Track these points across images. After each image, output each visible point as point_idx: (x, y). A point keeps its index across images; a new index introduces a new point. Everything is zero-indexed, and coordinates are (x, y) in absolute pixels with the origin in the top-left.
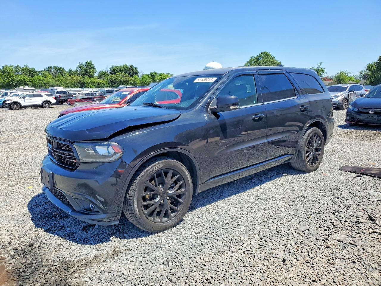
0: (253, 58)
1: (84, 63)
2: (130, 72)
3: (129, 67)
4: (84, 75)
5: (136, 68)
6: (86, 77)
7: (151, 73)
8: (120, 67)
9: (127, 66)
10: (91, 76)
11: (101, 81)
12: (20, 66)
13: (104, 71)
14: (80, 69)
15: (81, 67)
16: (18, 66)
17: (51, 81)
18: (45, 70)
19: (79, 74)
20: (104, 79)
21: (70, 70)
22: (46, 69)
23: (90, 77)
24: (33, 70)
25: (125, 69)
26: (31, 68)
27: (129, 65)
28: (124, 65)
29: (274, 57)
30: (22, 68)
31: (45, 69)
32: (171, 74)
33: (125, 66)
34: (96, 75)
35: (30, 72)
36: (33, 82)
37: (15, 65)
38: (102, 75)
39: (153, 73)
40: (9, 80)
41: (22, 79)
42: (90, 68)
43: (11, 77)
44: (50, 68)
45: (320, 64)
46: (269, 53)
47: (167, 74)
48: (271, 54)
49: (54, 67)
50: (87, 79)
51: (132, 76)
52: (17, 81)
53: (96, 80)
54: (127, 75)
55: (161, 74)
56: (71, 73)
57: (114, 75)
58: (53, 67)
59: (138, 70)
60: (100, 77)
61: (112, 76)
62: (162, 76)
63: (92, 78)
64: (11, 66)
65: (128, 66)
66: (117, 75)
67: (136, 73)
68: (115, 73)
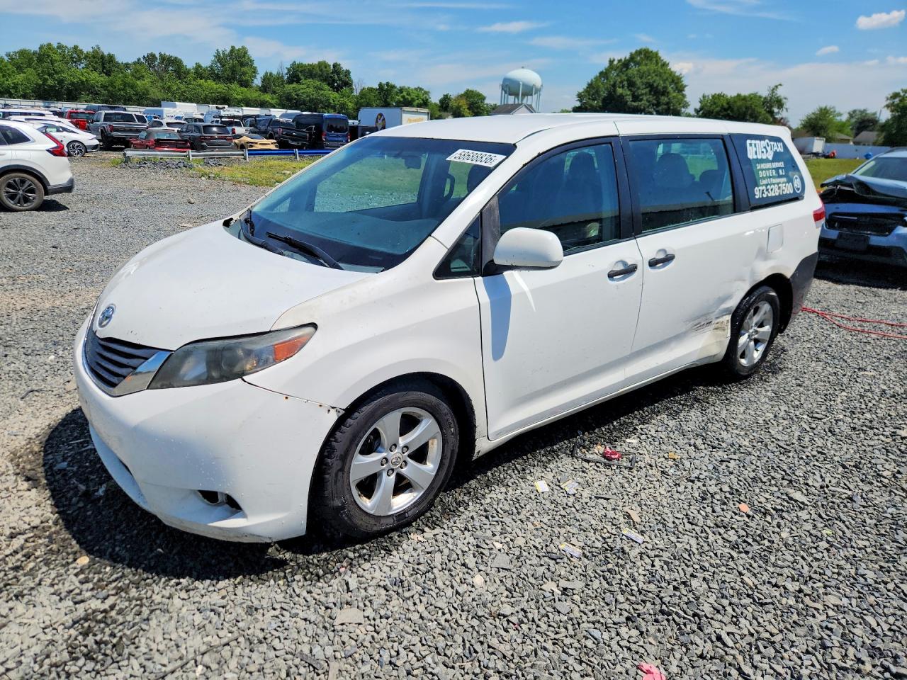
0: (615, 62)
1: (228, 50)
2: (334, 81)
3: (332, 67)
4: (229, 80)
5: (348, 73)
6: (235, 86)
7: (380, 85)
8: (312, 66)
9: (326, 65)
10: (245, 84)
11: (267, 97)
12: (80, 48)
13: (275, 73)
14: (219, 64)
15: (220, 59)
16: (76, 47)
17: (151, 90)
18: (138, 62)
19: (216, 78)
20: (274, 92)
21: (198, 66)
22: (142, 60)
23: (241, 86)
24: (111, 58)
25: (321, 70)
26: (106, 53)
27: (331, 64)
28: (319, 63)
30: (85, 52)
31: (139, 59)
32: (426, 89)
33: (323, 65)
34: (258, 82)
35: (103, 64)
36: (110, 88)
37: (70, 45)
38: (269, 83)
39: (387, 84)
40: (54, 79)
41: (84, 79)
42: (242, 65)
43: (57, 73)
44: (151, 58)
45: (777, 87)
46: (657, 54)
47: (416, 89)
48: (660, 55)
49: (161, 55)
50: (237, 91)
51: (337, 89)
52: (73, 84)
53: (254, 95)
54: (327, 87)
55: (401, 90)
56: (199, 72)
57: (295, 85)
58: (158, 56)
59: (352, 76)
60: (264, 89)
61: (291, 86)
62: (405, 93)
63: (244, 89)
64: (60, 47)
65: (329, 66)
66: (305, 86)
67: (348, 84)
68: (298, 81)
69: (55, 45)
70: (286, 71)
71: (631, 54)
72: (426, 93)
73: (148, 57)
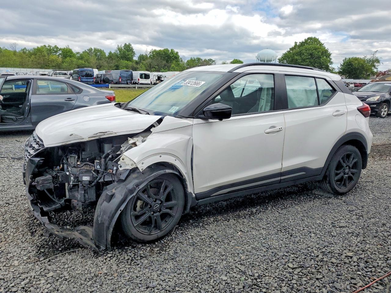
0: (298, 44)
1: (123, 45)
2: (171, 57)
3: (170, 51)
4: (122, 58)
7: (191, 58)
8: (161, 51)
9: (167, 50)
10: (129, 59)
12: (58, 46)
13: (144, 54)
15: (119, 49)
19: (117, 57)
21: (110, 53)
22: (87, 51)
24: (71, 50)
25: (165, 53)
28: (164, 49)
30: (59, 48)
31: (85, 51)
32: (213, 60)
34: (135, 58)
37: (53, 46)
42: (128, 51)
44: (90, 50)
46: (318, 39)
48: (320, 40)
49: (94, 48)
56: (110, 56)
58: (93, 48)
59: (179, 54)
63: (127, 62)
64: (49, 46)
67: (177, 58)
69: (47, 46)
70: (149, 53)
71: (305, 40)
73: (89, 49)
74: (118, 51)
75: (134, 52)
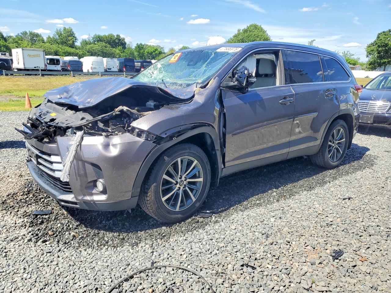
0: (241, 31)
1: (62, 29)
2: (116, 43)
3: (115, 36)
7: (138, 44)
8: (105, 36)
9: (113, 36)
13: (87, 39)
15: (59, 34)
21: (49, 38)
22: (20, 34)
27: (115, 34)
28: (109, 35)
29: (266, 30)
31: (18, 34)
32: (162, 46)
33: (111, 36)
34: (78, 44)
39: (141, 44)
42: (69, 36)
44: (25, 33)
45: (312, 41)
46: (260, 26)
48: (262, 27)
50: (62, 48)
55: (150, 47)
58: (28, 32)
59: (126, 40)
66: (97, 46)
67: (123, 44)
70: (91, 39)
71: (248, 27)
72: (162, 48)
73: (23, 33)
74: (57, 36)
75: (76, 37)
